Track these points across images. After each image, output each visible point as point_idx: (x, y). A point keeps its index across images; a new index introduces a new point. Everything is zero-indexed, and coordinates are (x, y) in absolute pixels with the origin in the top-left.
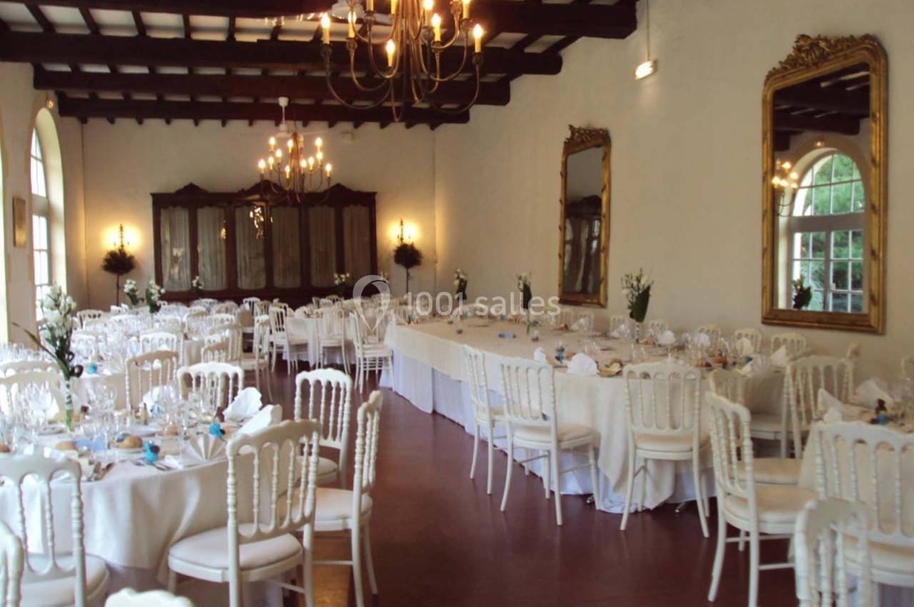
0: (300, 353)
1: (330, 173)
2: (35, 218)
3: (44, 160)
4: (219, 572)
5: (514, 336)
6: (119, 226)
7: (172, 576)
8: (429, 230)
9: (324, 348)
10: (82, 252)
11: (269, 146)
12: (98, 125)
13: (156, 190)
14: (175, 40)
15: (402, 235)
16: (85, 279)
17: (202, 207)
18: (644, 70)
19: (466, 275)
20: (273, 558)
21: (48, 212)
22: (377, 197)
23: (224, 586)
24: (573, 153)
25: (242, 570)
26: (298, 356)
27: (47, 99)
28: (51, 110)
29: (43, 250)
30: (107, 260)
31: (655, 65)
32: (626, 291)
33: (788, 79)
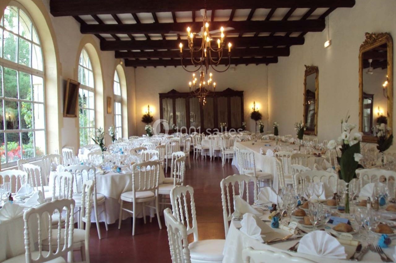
0: (207, 152)
1: (215, 86)
2: (117, 103)
3: (120, 83)
4: (131, 199)
5: (270, 146)
6: (148, 105)
7: (122, 202)
8: (265, 106)
9: (215, 150)
10: (135, 115)
11: (193, 77)
12: (140, 69)
13: (161, 92)
14: (159, 40)
15: (254, 108)
16: (135, 125)
17: (177, 98)
18: (327, 44)
19: (263, 123)
20: (145, 197)
21: (121, 101)
22: (244, 93)
23: (132, 203)
24: (308, 75)
25: (136, 199)
26: (206, 153)
27: (120, 61)
28: (121, 65)
29: (119, 115)
30: (143, 118)
31: (330, 42)
32: (296, 129)
33: (366, 49)
